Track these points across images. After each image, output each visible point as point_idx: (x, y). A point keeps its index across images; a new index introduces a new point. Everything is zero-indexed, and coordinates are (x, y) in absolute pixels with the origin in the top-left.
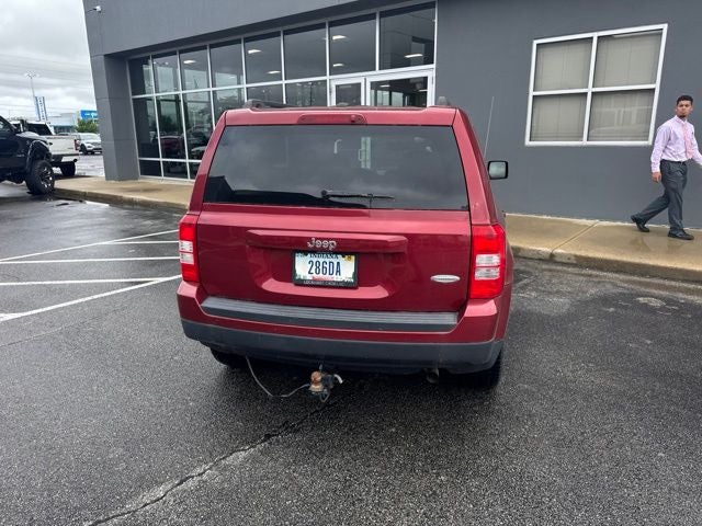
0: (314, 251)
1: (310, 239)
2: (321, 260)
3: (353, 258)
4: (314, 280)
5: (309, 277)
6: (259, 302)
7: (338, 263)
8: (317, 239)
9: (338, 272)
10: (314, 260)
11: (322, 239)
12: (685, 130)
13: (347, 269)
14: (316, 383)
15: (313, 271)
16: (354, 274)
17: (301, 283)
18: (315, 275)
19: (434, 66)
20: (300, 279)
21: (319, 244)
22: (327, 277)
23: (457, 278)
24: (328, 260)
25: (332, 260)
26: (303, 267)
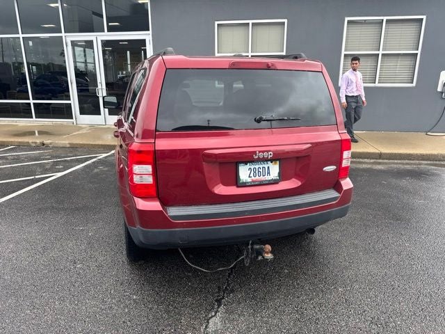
0: (252, 161)
1: (255, 153)
2: (257, 167)
3: (278, 162)
4: (253, 181)
5: (249, 180)
6: (211, 204)
7: (268, 167)
8: (260, 152)
9: (269, 173)
10: (252, 167)
11: (263, 152)
12: (356, 77)
13: (274, 170)
14: (267, 253)
15: (252, 175)
16: (279, 173)
17: (245, 185)
18: (253, 178)
19: (150, 32)
20: (243, 183)
21: (261, 155)
22: (262, 178)
23: (335, 167)
24: (261, 166)
25: (264, 166)
26: (244, 173)
